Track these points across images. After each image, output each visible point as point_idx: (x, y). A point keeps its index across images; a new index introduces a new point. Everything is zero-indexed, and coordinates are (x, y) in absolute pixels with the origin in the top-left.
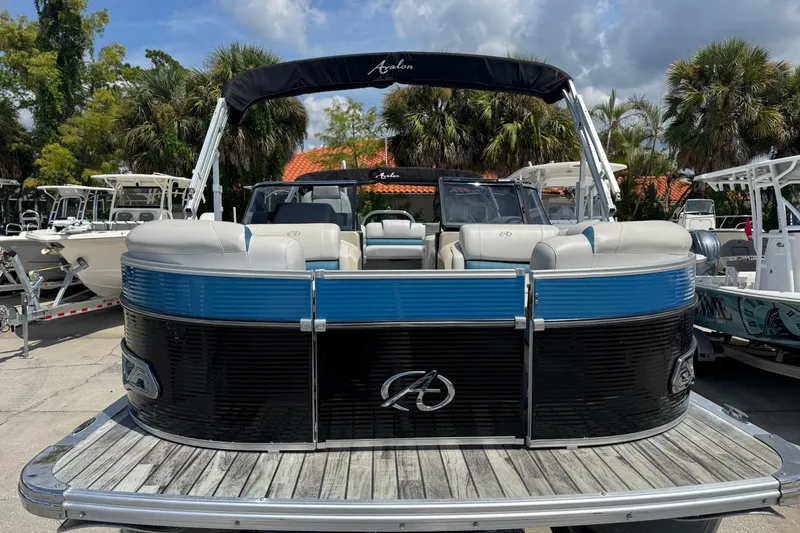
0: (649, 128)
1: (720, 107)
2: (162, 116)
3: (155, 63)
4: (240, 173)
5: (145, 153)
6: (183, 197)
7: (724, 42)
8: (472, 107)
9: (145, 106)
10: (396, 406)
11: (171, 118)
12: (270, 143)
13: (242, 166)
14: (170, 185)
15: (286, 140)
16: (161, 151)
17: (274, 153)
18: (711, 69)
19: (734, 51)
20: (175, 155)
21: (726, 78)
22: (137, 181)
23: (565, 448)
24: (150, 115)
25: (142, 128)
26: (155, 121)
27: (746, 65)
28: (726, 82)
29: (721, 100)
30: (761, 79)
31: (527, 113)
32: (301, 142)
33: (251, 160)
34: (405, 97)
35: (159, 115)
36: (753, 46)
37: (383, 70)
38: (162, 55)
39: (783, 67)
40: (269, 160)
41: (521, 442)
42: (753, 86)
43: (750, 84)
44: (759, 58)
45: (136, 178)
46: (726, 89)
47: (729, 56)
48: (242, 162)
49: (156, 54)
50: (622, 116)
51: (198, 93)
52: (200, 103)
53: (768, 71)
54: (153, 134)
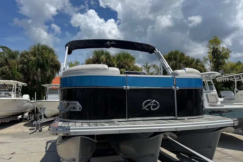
0: (157, 72)
1: (175, 66)
2: (12, 63)
3: (3, 50)
4: (37, 82)
5: (4, 75)
6: (19, 89)
7: (174, 50)
8: (111, 64)
9: (6, 60)
10: (146, 109)
11: (15, 65)
12: (49, 73)
13: (38, 80)
14: (16, 84)
15: (54, 72)
16: (11, 75)
17: (49, 76)
18: (171, 57)
19: (177, 53)
20: (16, 76)
21: (175, 59)
22: (5, 83)
23: (185, 119)
24: (7, 63)
25: (4, 67)
26: (9, 65)
27: (180, 56)
28: (175, 60)
29: (175, 65)
30: (184, 60)
31: (126, 66)
32: (58, 73)
33: (41, 78)
34: (92, 61)
35: (11, 63)
36: (181, 51)
37: (109, 44)
38: (6, 48)
39: (188, 57)
40: (48, 78)
41: (175, 118)
42: (182, 61)
43: (181, 61)
44: (183, 55)
45: (4, 82)
46: (176, 62)
47: (176, 54)
48: (39, 78)
49: (4, 47)
50: (150, 69)
51: (25, 57)
52: (26, 60)
53: (185, 58)
54: (8, 69)
